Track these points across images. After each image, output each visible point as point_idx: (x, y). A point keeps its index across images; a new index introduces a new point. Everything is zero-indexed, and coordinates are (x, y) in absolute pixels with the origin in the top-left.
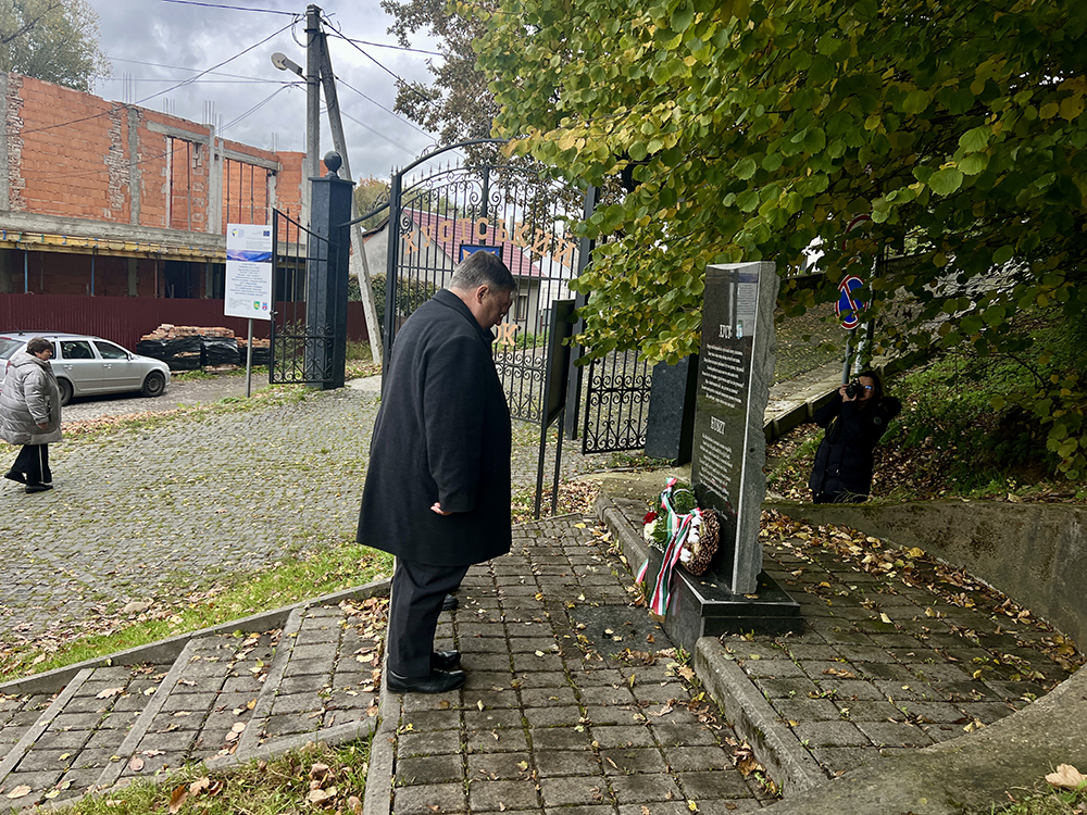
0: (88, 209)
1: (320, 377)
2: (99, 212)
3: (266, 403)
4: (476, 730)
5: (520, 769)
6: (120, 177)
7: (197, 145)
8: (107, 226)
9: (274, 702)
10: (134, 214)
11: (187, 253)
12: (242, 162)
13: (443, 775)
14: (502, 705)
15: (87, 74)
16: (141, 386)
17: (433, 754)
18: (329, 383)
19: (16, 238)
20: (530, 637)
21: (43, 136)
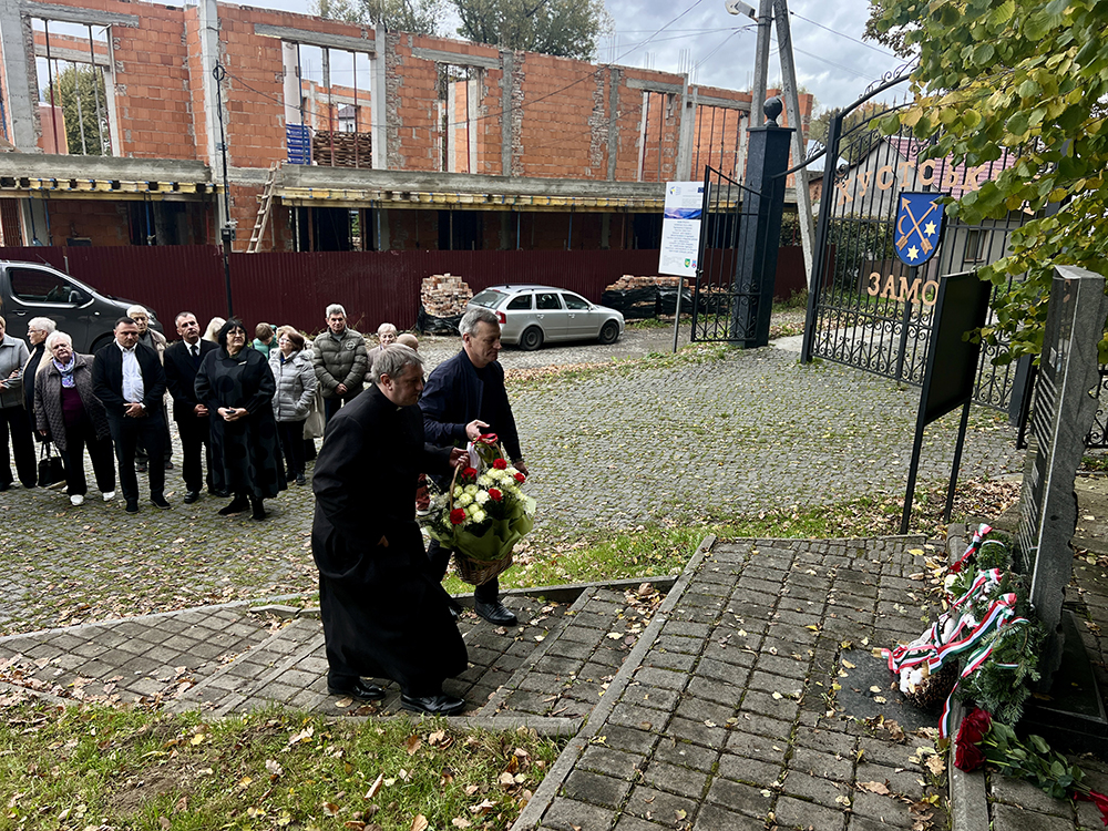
0: (572, 170)
1: (742, 336)
2: (581, 171)
3: (686, 360)
4: (663, 761)
5: (676, 816)
6: (601, 136)
7: (671, 96)
8: (587, 184)
9: (526, 677)
10: (610, 170)
11: (652, 205)
12: (714, 106)
13: (602, 798)
14: (703, 743)
15: (594, 34)
16: (598, 334)
17: (606, 774)
18: (751, 342)
19: (512, 201)
20: (778, 674)
21: (540, 106)
